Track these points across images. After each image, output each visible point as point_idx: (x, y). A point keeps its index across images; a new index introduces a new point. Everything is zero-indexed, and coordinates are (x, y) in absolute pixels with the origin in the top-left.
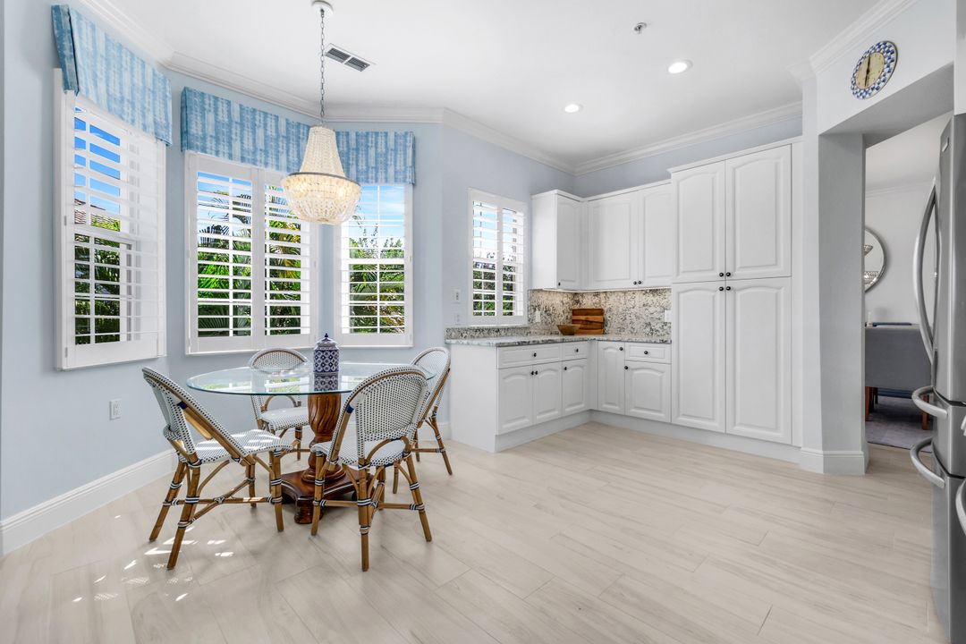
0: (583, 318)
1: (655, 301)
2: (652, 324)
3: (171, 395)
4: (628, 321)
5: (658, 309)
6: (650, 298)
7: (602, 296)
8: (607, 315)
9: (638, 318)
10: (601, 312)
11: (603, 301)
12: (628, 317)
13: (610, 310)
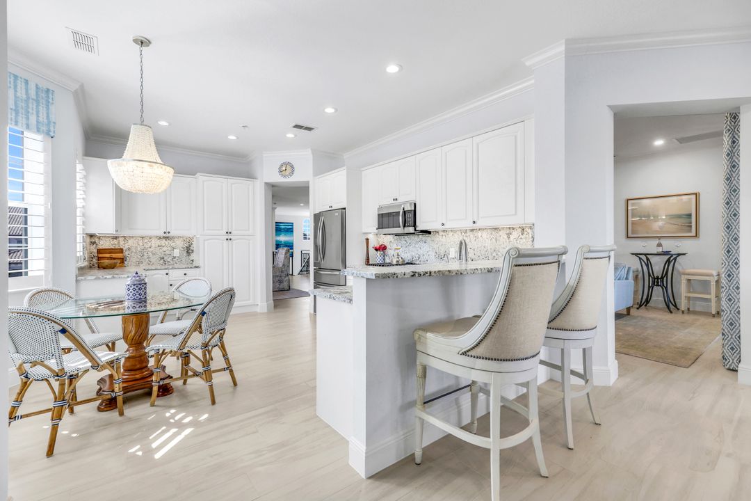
0: (108, 255)
1: (167, 243)
2: (165, 258)
3: (53, 324)
4: (146, 257)
5: (170, 248)
6: (163, 242)
7: (121, 239)
8: (126, 253)
9: (154, 254)
10: (121, 251)
11: (121, 243)
12: (145, 254)
13: (129, 249)
